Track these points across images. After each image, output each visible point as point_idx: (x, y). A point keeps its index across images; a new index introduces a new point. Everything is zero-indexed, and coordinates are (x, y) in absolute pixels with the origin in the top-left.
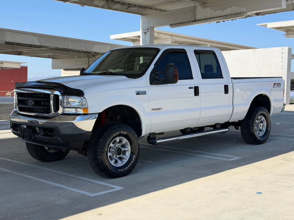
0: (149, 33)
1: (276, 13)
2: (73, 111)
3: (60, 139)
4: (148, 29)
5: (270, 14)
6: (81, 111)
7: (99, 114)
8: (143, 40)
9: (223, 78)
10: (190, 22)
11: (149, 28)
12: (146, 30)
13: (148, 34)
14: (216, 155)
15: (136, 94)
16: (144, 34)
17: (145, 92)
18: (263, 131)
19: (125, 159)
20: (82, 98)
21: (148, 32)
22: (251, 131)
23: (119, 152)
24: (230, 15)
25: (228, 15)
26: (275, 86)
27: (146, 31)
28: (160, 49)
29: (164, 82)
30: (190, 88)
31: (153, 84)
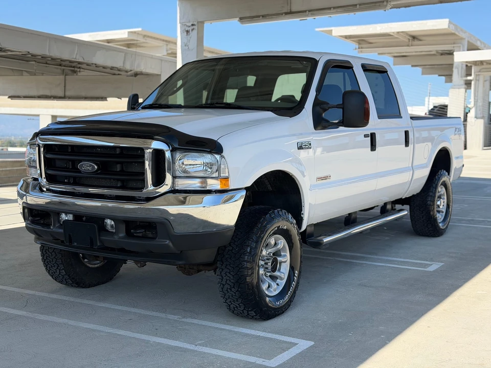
0: (195, 32)
1: (409, 6)
2: (195, 184)
3: (171, 244)
4: (193, 25)
7: (247, 189)
8: (184, 45)
9: (401, 118)
10: (282, 14)
11: (195, 23)
12: (189, 27)
13: (194, 34)
14: (396, 261)
15: (298, 149)
16: (185, 33)
17: (310, 144)
18: (443, 212)
19: (282, 279)
20: (218, 157)
21: (193, 30)
22: (431, 213)
23: (274, 265)
24: (360, 5)
25: (356, 5)
26: (456, 133)
27: (190, 29)
28: (318, 60)
29: (342, 124)
30: (366, 136)
31: (319, 128)
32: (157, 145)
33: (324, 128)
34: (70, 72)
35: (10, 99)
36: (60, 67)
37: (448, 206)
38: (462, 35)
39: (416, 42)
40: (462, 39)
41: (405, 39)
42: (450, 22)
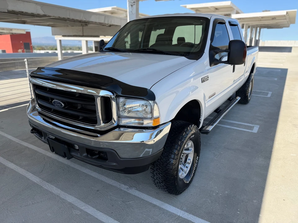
4: (134, 2)
8: (130, 12)
11: (135, 1)
12: (132, 3)
13: (135, 7)
15: (202, 82)
16: (131, 6)
17: (208, 77)
19: (189, 163)
20: (151, 102)
21: (134, 4)
29: (227, 62)
31: (212, 65)
32: (104, 93)
33: (215, 65)
34: (84, 25)
35: (63, 37)
36: (80, 23)
38: (234, 8)
40: (234, 9)
41: (213, 9)
42: (231, 3)
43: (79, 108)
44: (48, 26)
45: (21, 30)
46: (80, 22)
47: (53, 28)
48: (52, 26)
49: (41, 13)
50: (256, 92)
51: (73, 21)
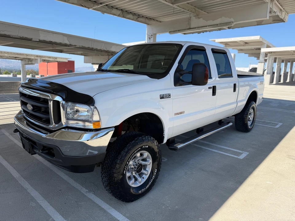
0: (152, 38)
1: (244, 27)
4: (152, 35)
5: (239, 28)
6: (90, 126)
7: (116, 127)
9: (233, 77)
10: (186, 29)
11: (153, 34)
15: (161, 98)
16: (149, 39)
18: (251, 121)
19: (146, 175)
20: (92, 107)
21: (152, 37)
22: (245, 122)
23: (140, 168)
24: (220, 24)
25: (218, 24)
27: (151, 37)
28: (183, 45)
29: (191, 83)
30: (209, 88)
31: (177, 85)
33: (181, 85)
34: (111, 55)
37: (254, 118)
38: (264, 42)
39: (247, 45)
40: (265, 43)
42: (260, 37)
43: (43, 110)
44: (82, 55)
45: (64, 58)
46: (107, 52)
47: (85, 57)
48: (85, 56)
49: (68, 43)
50: (265, 122)
51: (101, 51)
